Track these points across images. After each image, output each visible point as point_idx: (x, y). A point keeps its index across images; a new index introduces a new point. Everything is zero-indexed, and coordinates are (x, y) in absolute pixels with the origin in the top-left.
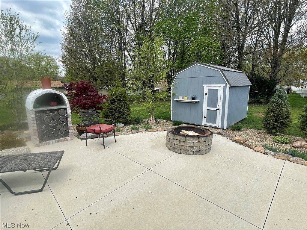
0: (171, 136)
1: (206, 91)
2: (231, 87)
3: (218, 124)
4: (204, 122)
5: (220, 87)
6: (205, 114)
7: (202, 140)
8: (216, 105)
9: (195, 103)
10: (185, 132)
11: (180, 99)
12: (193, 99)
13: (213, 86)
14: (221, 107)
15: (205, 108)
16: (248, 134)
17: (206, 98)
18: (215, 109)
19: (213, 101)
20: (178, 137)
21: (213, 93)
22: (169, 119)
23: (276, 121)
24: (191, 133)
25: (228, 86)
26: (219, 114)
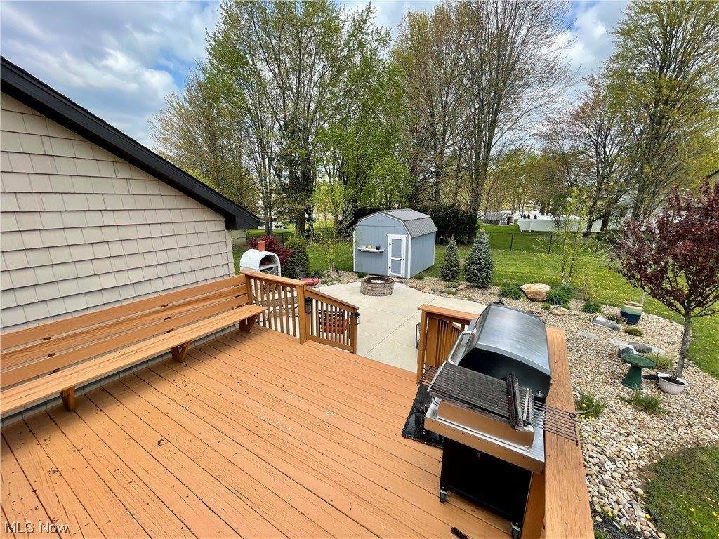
0: (365, 284)
1: (390, 241)
2: (412, 238)
3: (402, 274)
4: (389, 273)
5: (403, 238)
6: (389, 264)
7: (387, 285)
8: (400, 256)
9: (379, 254)
10: (374, 281)
11: (363, 248)
12: (378, 248)
13: (397, 237)
14: (404, 257)
15: (390, 258)
16: (430, 281)
17: (390, 248)
18: (399, 259)
19: (397, 252)
20: (371, 285)
21: (397, 243)
22: (351, 270)
23: (449, 270)
24: (379, 282)
25: (410, 237)
26: (403, 263)
